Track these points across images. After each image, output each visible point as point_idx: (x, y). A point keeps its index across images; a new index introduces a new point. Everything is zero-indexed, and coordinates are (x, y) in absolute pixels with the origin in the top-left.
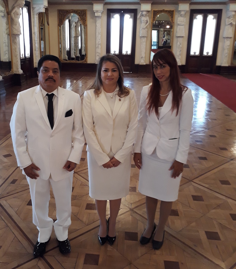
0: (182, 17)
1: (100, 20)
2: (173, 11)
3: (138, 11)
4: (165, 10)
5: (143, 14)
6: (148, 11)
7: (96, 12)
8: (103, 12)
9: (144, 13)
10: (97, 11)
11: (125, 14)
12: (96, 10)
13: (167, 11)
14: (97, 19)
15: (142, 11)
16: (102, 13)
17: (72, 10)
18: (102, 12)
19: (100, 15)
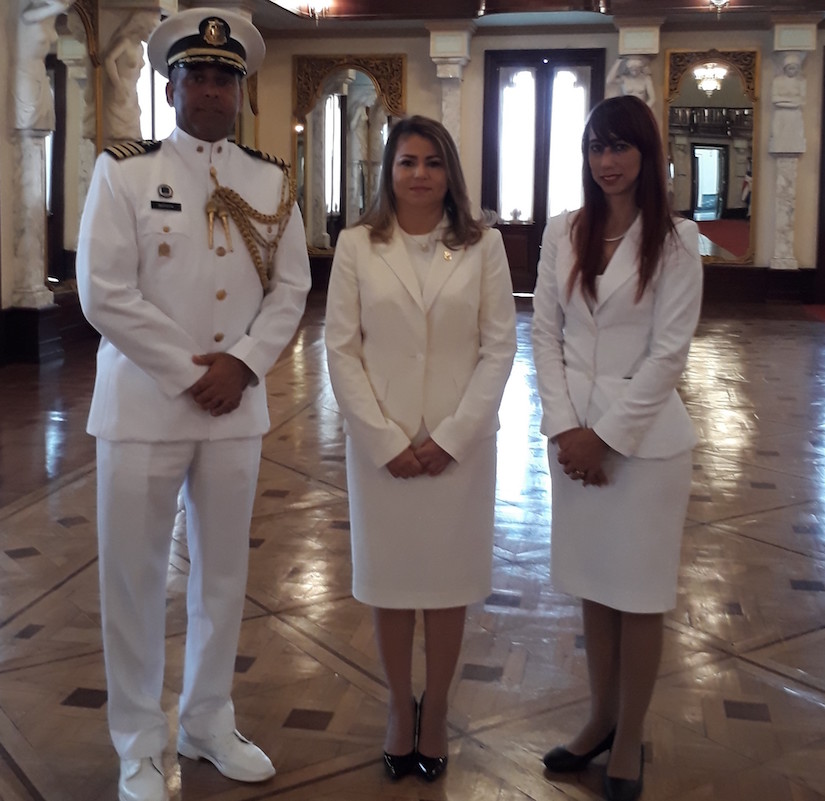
0: (790, 77)
1: (458, 92)
2: (753, 55)
3: (609, 56)
4: (720, 50)
5: (627, 69)
6: (650, 57)
7: (442, 63)
8: (469, 61)
9: (633, 63)
10: (445, 61)
11: (555, 68)
12: (443, 55)
13: (729, 53)
14: (445, 89)
15: (625, 57)
16: (464, 68)
17: (349, 56)
18: (463, 62)
19: (458, 75)
